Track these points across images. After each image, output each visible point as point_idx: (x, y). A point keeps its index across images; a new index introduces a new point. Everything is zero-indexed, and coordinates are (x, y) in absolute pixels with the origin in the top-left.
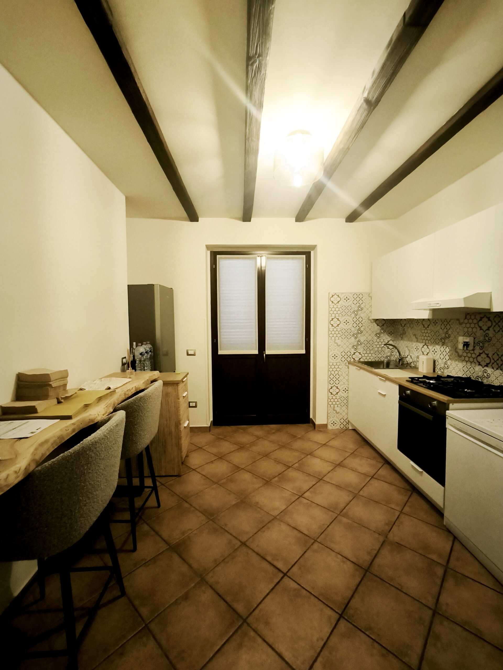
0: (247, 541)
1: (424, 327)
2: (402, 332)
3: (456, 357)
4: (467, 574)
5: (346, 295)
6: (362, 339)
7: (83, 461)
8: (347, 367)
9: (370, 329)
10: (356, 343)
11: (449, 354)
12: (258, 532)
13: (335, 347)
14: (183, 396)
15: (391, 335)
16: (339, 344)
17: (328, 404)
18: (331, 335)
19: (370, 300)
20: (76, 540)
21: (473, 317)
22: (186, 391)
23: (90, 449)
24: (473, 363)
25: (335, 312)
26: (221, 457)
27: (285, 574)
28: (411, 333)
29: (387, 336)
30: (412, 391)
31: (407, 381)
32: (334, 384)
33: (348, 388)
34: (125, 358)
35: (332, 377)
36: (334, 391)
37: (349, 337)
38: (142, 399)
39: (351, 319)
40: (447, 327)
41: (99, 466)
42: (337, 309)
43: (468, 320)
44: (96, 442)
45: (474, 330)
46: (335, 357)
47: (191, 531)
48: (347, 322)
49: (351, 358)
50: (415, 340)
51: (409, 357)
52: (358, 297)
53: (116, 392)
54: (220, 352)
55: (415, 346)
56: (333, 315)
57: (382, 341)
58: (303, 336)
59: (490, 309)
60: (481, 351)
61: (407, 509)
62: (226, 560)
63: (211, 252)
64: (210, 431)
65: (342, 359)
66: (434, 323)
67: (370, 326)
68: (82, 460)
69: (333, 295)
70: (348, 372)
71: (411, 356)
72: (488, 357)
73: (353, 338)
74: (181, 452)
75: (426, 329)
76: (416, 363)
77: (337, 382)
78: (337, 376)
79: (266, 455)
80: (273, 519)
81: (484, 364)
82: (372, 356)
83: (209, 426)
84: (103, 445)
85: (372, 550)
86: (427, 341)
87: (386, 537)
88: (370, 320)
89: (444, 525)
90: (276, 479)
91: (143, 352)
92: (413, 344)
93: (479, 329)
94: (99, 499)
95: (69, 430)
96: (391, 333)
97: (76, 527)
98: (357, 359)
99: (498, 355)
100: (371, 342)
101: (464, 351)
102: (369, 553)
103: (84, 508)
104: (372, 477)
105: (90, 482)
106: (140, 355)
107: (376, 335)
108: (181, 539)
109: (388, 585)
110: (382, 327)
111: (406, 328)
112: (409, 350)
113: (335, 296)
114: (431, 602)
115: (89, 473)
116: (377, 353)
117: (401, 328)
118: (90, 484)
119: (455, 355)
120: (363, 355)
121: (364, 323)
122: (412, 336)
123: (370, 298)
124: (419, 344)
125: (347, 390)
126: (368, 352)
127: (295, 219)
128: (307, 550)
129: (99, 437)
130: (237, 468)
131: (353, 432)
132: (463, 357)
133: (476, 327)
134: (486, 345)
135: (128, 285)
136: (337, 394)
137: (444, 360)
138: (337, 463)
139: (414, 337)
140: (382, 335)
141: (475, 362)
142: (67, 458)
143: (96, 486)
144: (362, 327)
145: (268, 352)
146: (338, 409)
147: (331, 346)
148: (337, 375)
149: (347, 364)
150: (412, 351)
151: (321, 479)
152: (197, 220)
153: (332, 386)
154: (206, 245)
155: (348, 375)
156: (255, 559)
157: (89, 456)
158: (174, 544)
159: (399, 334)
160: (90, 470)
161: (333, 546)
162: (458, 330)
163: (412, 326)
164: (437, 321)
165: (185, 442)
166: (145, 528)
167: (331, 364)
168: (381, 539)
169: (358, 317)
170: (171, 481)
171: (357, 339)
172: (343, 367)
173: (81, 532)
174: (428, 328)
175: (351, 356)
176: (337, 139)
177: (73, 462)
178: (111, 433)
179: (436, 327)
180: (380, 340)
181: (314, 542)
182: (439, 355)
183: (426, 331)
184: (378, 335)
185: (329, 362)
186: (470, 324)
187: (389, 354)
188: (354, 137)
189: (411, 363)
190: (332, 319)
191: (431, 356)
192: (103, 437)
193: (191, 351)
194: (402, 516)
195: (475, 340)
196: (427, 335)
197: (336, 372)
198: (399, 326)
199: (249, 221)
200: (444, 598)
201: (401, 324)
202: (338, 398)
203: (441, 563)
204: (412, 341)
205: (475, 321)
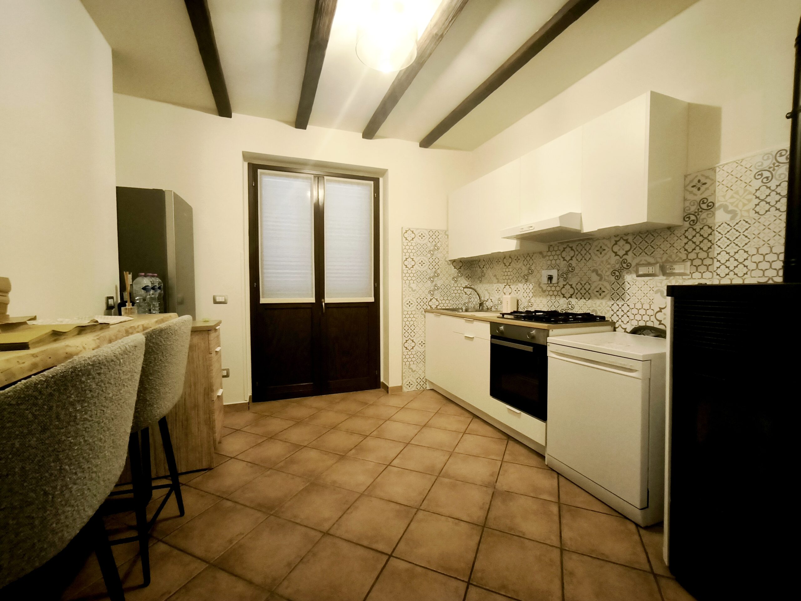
0: (330, 529)
1: (505, 265)
2: (480, 274)
3: (540, 292)
4: (579, 505)
5: (421, 231)
6: (439, 283)
7: (73, 394)
8: (423, 316)
9: (447, 272)
10: (432, 288)
11: (532, 291)
12: (343, 515)
13: (410, 293)
14: (216, 351)
15: (468, 279)
16: (414, 289)
17: (403, 361)
18: (405, 278)
19: (446, 239)
20: (52, 553)
21: (556, 248)
22: (219, 346)
23: (87, 373)
24: (558, 296)
25: (409, 251)
26: (272, 437)
27: (390, 556)
28: (491, 274)
29: (464, 280)
30: (506, 325)
31: (498, 317)
32: (410, 337)
33: (425, 341)
34: (112, 298)
35: (406, 328)
36: (409, 345)
37: (425, 280)
38: (163, 332)
39: (427, 259)
40: (529, 262)
41: (104, 411)
42: (412, 248)
43: (551, 252)
44: (99, 363)
45: (558, 261)
46: (409, 304)
47: (243, 536)
48: (422, 263)
49: (428, 305)
50: (495, 280)
51: (490, 301)
52: (434, 234)
53: (109, 327)
54: (263, 301)
55: (496, 287)
56: (407, 254)
57: (459, 285)
58: (371, 279)
59: (581, 230)
60: (565, 283)
61: (507, 457)
62: (305, 560)
63: (249, 164)
64: (249, 409)
65: (417, 307)
66: (516, 260)
67: (447, 268)
68: (72, 392)
69: (407, 230)
70: (425, 322)
71: (491, 300)
72: (572, 287)
73: (429, 282)
74: (214, 433)
75: (507, 267)
76: (497, 306)
77: (413, 334)
78: (413, 328)
79: (334, 428)
80: (359, 497)
81: (567, 295)
82: (449, 303)
83: (248, 402)
84: (111, 373)
85: (484, 504)
86: (509, 281)
87: (495, 488)
88: (446, 261)
89: (545, 464)
90: (353, 451)
91: (148, 286)
92: (493, 286)
93: (562, 259)
94: (100, 474)
95: (24, 363)
96: (469, 277)
97: (54, 525)
98: (434, 307)
99: (581, 284)
100: (448, 287)
101: (548, 285)
102: (481, 508)
103: (71, 488)
104: (465, 433)
105: (86, 438)
106: (143, 290)
107: (453, 278)
108: (227, 549)
109: (509, 535)
110: (459, 270)
111: (485, 269)
112: (489, 293)
113: (409, 232)
114: (555, 540)
115: (85, 419)
116: (455, 299)
117: (479, 270)
118: (85, 441)
119: (539, 290)
120: (440, 302)
121: (441, 265)
122: (492, 278)
123: (447, 237)
124: (500, 285)
125: (424, 344)
126: (446, 298)
127: (361, 134)
128: (411, 521)
129: (106, 355)
130: (298, 447)
131: (432, 393)
132: (547, 292)
133: (559, 258)
134: (570, 275)
135: (117, 187)
136: (413, 349)
137: (528, 298)
138: (423, 424)
139: (495, 278)
140: (459, 279)
141: (559, 295)
142: (39, 386)
143: (96, 447)
144: (438, 269)
145: (328, 299)
146: (414, 367)
147: (405, 291)
148: (413, 326)
149: (423, 312)
150: (493, 294)
151: (409, 443)
152: (230, 116)
153: (407, 339)
154: (243, 152)
155: (424, 325)
156: (345, 548)
157: (86, 386)
158: (216, 560)
159: (478, 277)
160: (86, 413)
161: (440, 510)
162: (541, 265)
163: (491, 266)
164: (519, 258)
165: (219, 418)
166: (162, 548)
167: (405, 313)
168: (490, 491)
169: (434, 258)
170: (197, 479)
171: (434, 284)
172: (418, 317)
173: (66, 534)
174: (509, 267)
175: (427, 304)
176: (431, 21)
177: (51, 395)
178: (126, 356)
179: (518, 265)
180: (457, 284)
181: (417, 511)
182: (522, 293)
183: (507, 270)
184: (455, 279)
185: (403, 310)
186: (553, 256)
187: (467, 301)
188: (452, 20)
189: (492, 307)
190: (406, 259)
191: (514, 295)
192: (114, 358)
193: (220, 298)
194: (504, 464)
195: (559, 272)
196: (509, 274)
197: (412, 323)
198: (477, 269)
199: (305, 128)
200: (567, 534)
201: (479, 266)
202: (414, 353)
203: (553, 500)
204: (492, 283)
205: (558, 252)
